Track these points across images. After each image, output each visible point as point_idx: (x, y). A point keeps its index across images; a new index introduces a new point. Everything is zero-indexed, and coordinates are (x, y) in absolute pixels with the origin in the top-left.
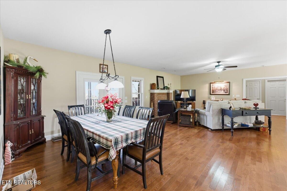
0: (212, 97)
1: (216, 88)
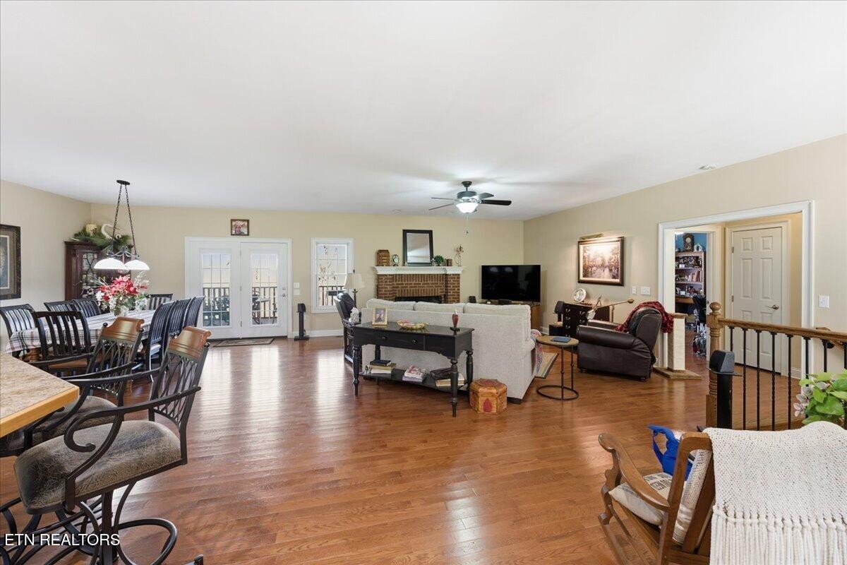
0: (578, 293)
1: (593, 261)
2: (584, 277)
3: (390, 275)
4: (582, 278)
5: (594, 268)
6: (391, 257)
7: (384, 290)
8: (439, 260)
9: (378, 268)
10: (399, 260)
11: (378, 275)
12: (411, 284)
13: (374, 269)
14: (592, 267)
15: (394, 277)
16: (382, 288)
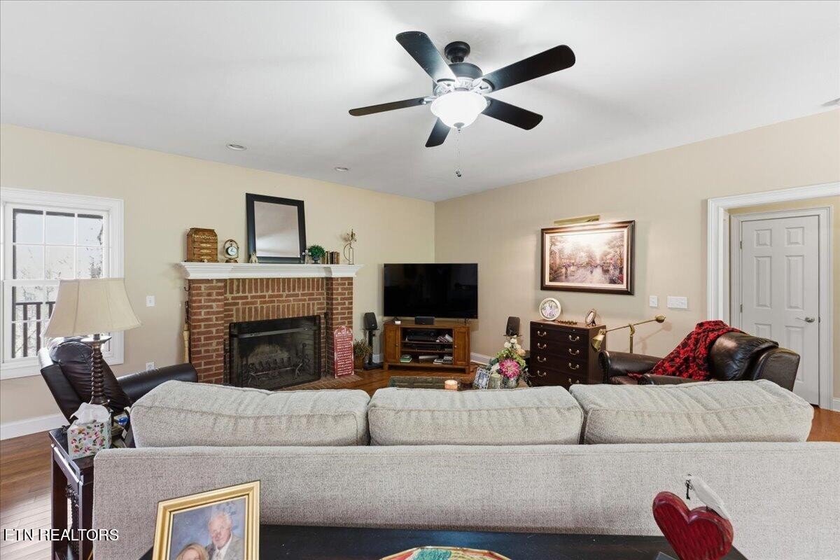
0: (547, 305)
1: (569, 258)
2: (550, 281)
3: (218, 281)
4: (548, 283)
5: (572, 268)
6: (220, 246)
7: (203, 311)
8: (317, 254)
9: (189, 266)
10: (238, 251)
11: (191, 281)
12: (264, 297)
13: (178, 267)
14: (567, 267)
15: (227, 284)
16: (199, 307)
